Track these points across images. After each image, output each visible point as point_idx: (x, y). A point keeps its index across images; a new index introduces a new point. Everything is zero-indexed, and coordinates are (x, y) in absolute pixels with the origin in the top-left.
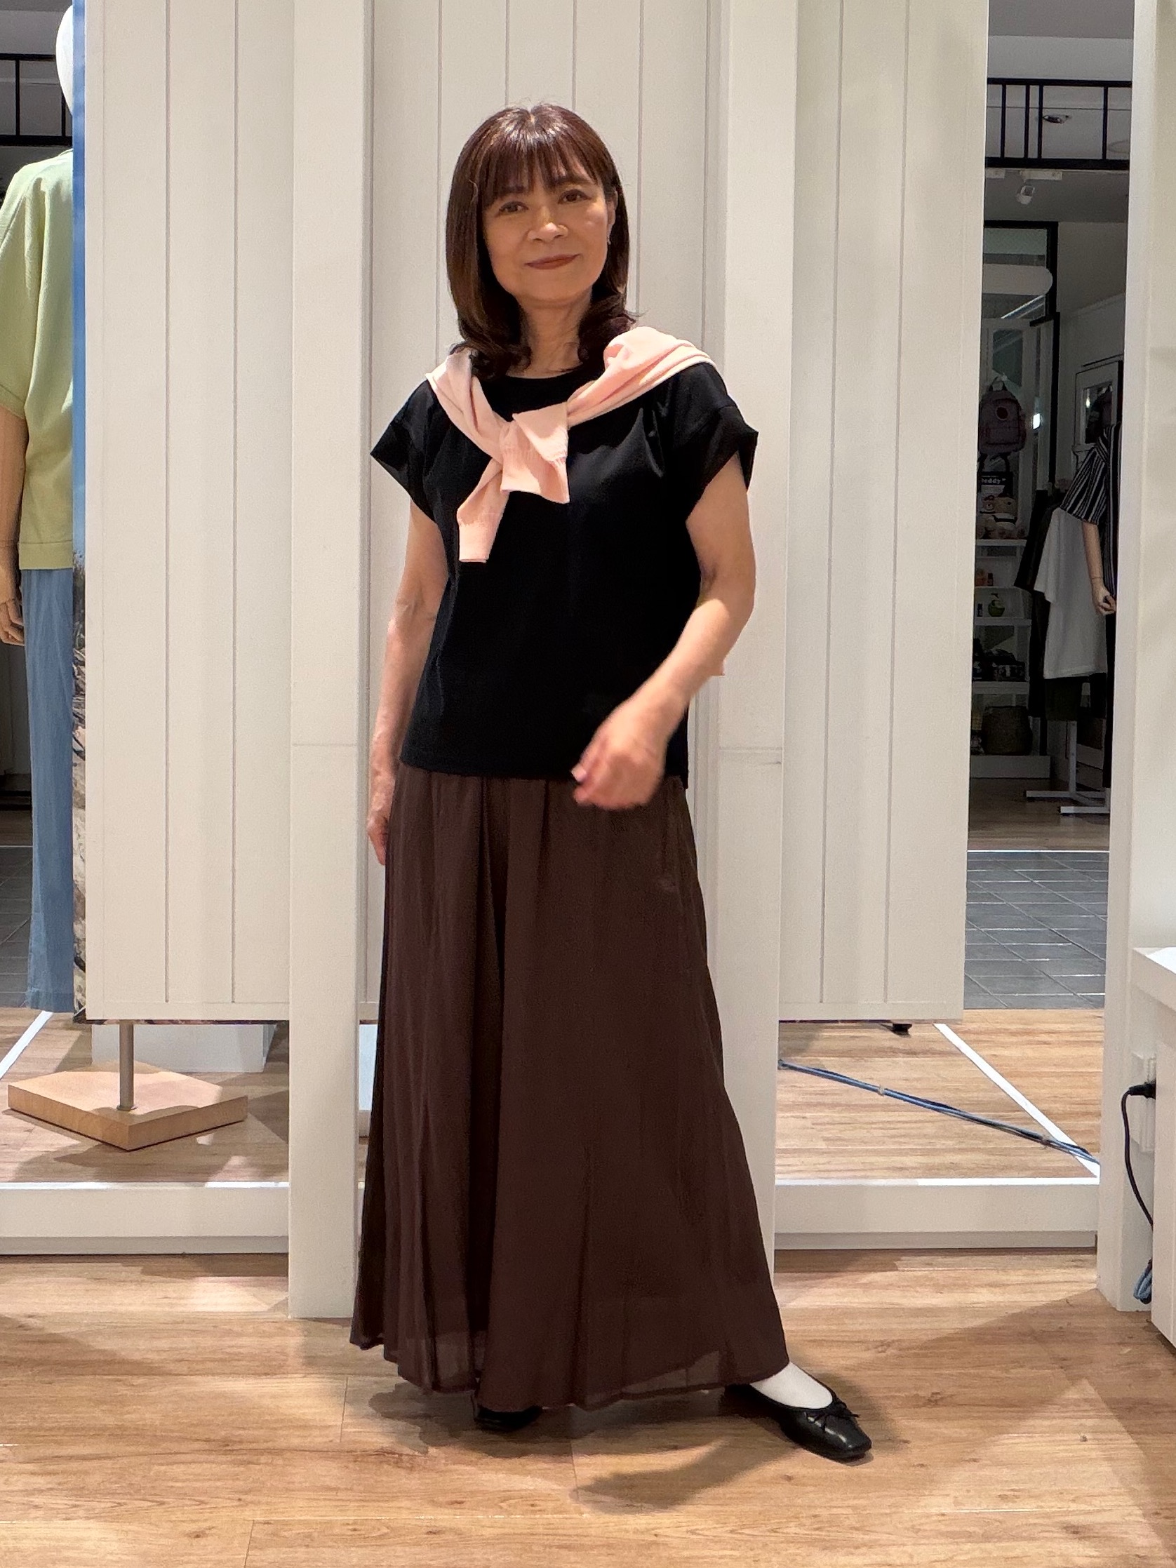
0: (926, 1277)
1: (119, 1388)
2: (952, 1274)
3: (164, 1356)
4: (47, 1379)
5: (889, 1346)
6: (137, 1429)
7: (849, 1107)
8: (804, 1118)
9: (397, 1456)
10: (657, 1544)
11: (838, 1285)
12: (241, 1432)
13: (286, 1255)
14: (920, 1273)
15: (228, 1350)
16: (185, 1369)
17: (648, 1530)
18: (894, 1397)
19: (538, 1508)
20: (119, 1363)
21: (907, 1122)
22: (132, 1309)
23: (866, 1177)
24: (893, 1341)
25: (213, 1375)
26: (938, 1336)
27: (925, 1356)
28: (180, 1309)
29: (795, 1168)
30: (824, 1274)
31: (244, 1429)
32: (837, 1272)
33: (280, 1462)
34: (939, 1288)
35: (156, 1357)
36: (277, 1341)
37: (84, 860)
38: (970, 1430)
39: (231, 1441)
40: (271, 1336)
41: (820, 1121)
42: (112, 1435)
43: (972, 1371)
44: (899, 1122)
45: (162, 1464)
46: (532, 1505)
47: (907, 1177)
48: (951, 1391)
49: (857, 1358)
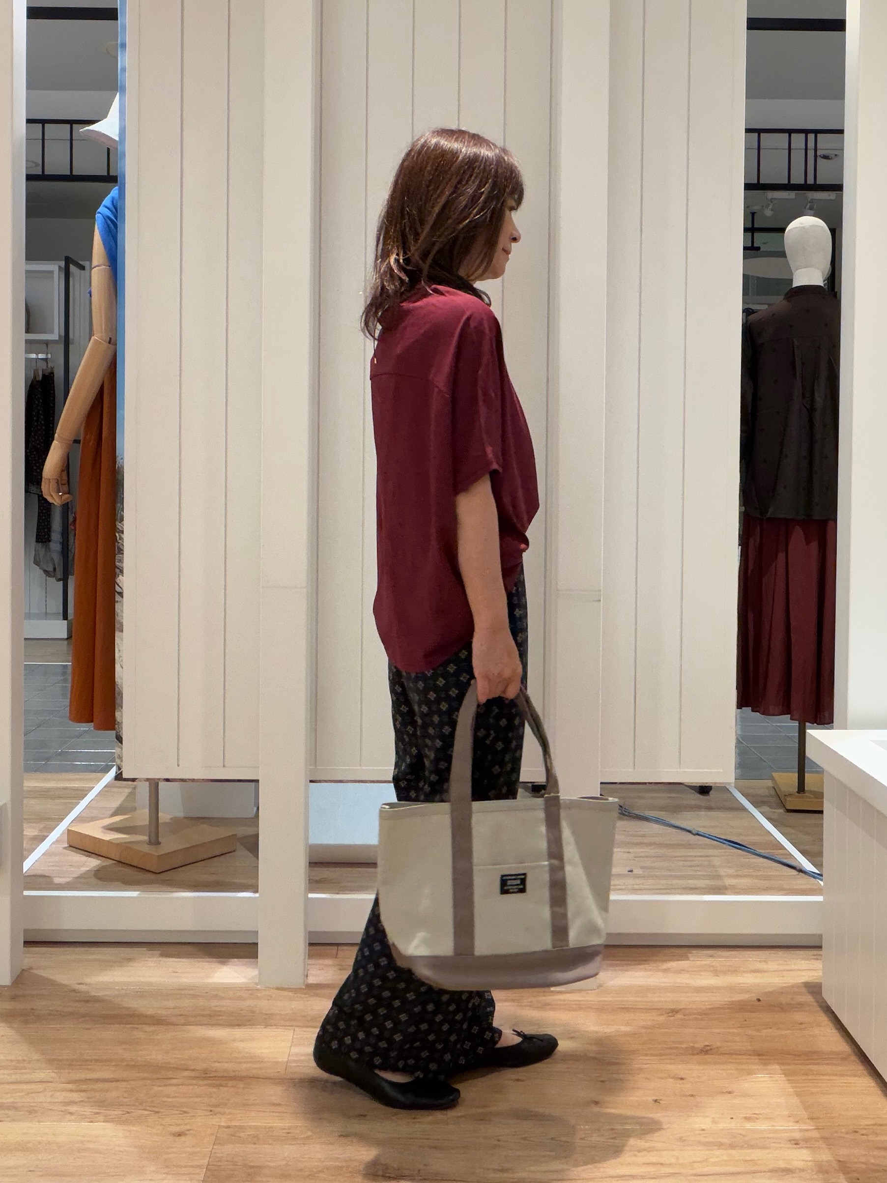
0: (707, 965)
1: (135, 1033)
3: (170, 1012)
4: (86, 1026)
6: (145, 1062)
7: (661, 845)
8: (628, 852)
11: (645, 970)
12: (217, 1065)
14: (704, 963)
15: (216, 1009)
16: (183, 1021)
18: (677, 1047)
20: (137, 1016)
21: (701, 856)
23: (666, 894)
25: (201, 1025)
26: (711, 1006)
27: (702, 1020)
29: (619, 887)
30: (634, 963)
31: (219, 1062)
33: (242, 1085)
35: (164, 1012)
38: (729, 1072)
39: (211, 1071)
40: (244, 999)
41: (640, 855)
42: (127, 1065)
43: (734, 1030)
44: (691, 856)
45: (160, 1086)
47: (698, 894)
48: (719, 1044)
49: (653, 1020)
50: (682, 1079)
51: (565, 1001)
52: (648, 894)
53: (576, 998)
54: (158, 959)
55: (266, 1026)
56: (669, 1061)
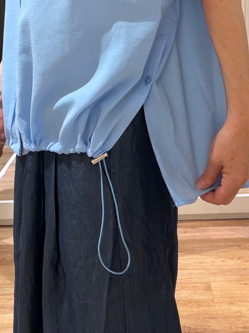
10: (242, 316)
17: (238, 312)
19: (201, 305)
46: (199, 304)
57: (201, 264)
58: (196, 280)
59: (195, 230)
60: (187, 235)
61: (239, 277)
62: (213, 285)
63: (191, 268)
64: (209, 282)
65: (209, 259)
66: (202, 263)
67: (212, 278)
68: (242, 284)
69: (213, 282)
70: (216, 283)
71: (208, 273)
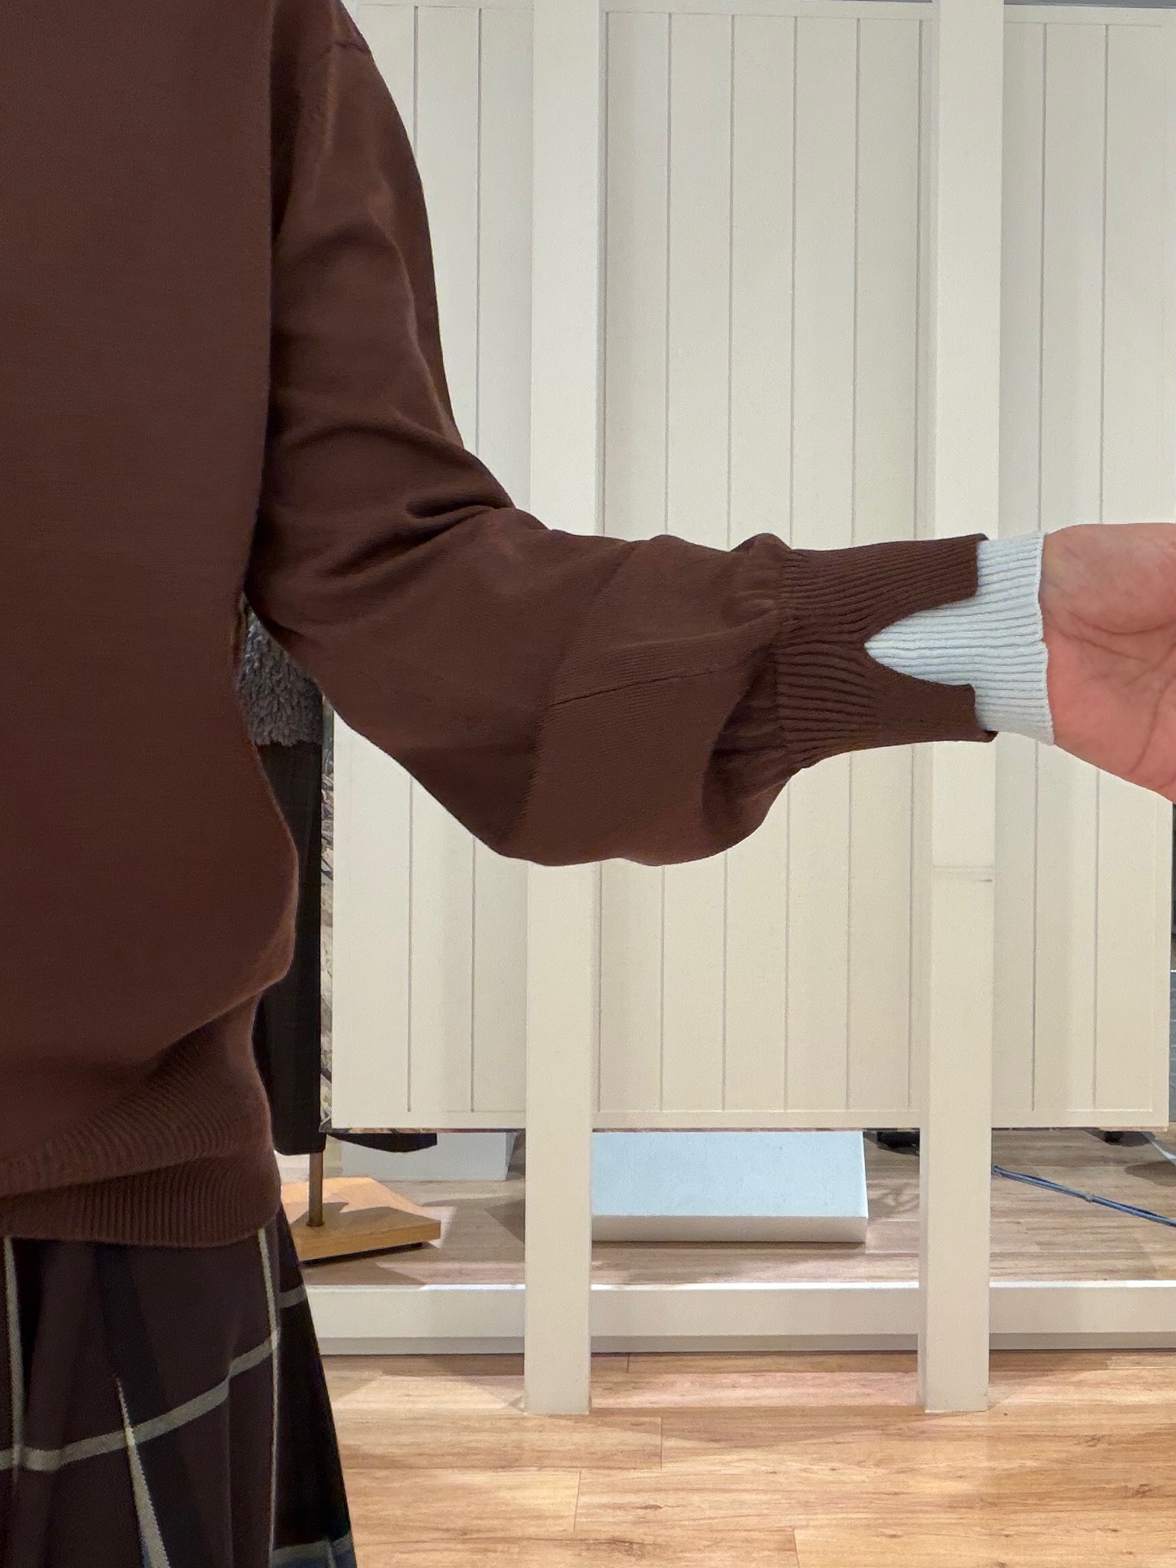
0: (1133, 1375)
2: (1160, 1373)
3: (406, 1450)
5: (1099, 1441)
6: (380, 1518)
7: (1061, 1213)
8: (1020, 1223)
9: (627, 1544)
11: (1050, 1383)
12: (479, 1522)
13: (523, 1354)
14: (1129, 1372)
15: (467, 1445)
16: (424, 1462)
18: (1104, 1488)
20: (363, 1458)
21: (1117, 1227)
22: (374, 1406)
23: (1080, 1279)
24: (1103, 1437)
25: (453, 1467)
26: (1145, 1432)
27: (1134, 1449)
28: (423, 1406)
29: (1010, 1271)
30: (1038, 1373)
31: (481, 1519)
32: (1051, 1370)
33: (517, 1550)
34: (1148, 1386)
35: (396, 1450)
36: (515, 1436)
37: (331, 976)
39: (471, 1531)
40: (507, 1431)
41: (1036, 1226)
44: (1110, 1227)
45: (404, 1552)
47: (1118, 1279)
48: (1158, 1483)
49: (1069, 1452)
50: (1115, 1531)
51: (946, 1426)
52: (1053, 1280)
53: (959, 1423)
54: (385, 1377)
55: (541, 1468)
56: (1094, 1507)
57: (771, 1478)
58: (753, 1522)
59: (761, 1380)
60: (740, 1393)
61: (877, 1516)
62: (800, 1536)
63: (742, 1487)
64: (790, 1527)
65: (793, 1464)
66: (775, 1473)
67: (800, 1517)
68: (884, 1535)
69: (802, 1527)
70: (811, 1531)
71: (789, 1503)
